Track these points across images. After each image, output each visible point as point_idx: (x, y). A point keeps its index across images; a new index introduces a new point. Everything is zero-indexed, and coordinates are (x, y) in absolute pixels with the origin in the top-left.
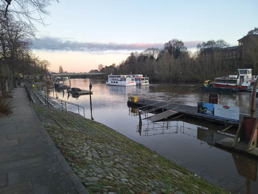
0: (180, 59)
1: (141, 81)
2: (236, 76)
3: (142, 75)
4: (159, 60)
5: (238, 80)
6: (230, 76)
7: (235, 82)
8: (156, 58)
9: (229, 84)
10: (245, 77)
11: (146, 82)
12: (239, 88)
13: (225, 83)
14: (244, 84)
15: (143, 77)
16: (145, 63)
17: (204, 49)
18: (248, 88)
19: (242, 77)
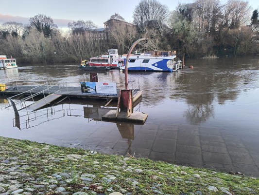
0: (52, 38)
1: (5, 64)
2: (107, 56)
3: (5, 56)
4: (26, 38)
5: (109, 59)
6: (102, 56)
7: (107, 61)
8: (21, 35)
9: (102, 63)
10: (114, 57)
11: (12, 65)
12: (111, 66)
13: (99, 62)
14: (114, 63)
15: (8, 58)
16: (7, 41)
17: (75, 29)
18: (117, 66)
19: (112, 56)
